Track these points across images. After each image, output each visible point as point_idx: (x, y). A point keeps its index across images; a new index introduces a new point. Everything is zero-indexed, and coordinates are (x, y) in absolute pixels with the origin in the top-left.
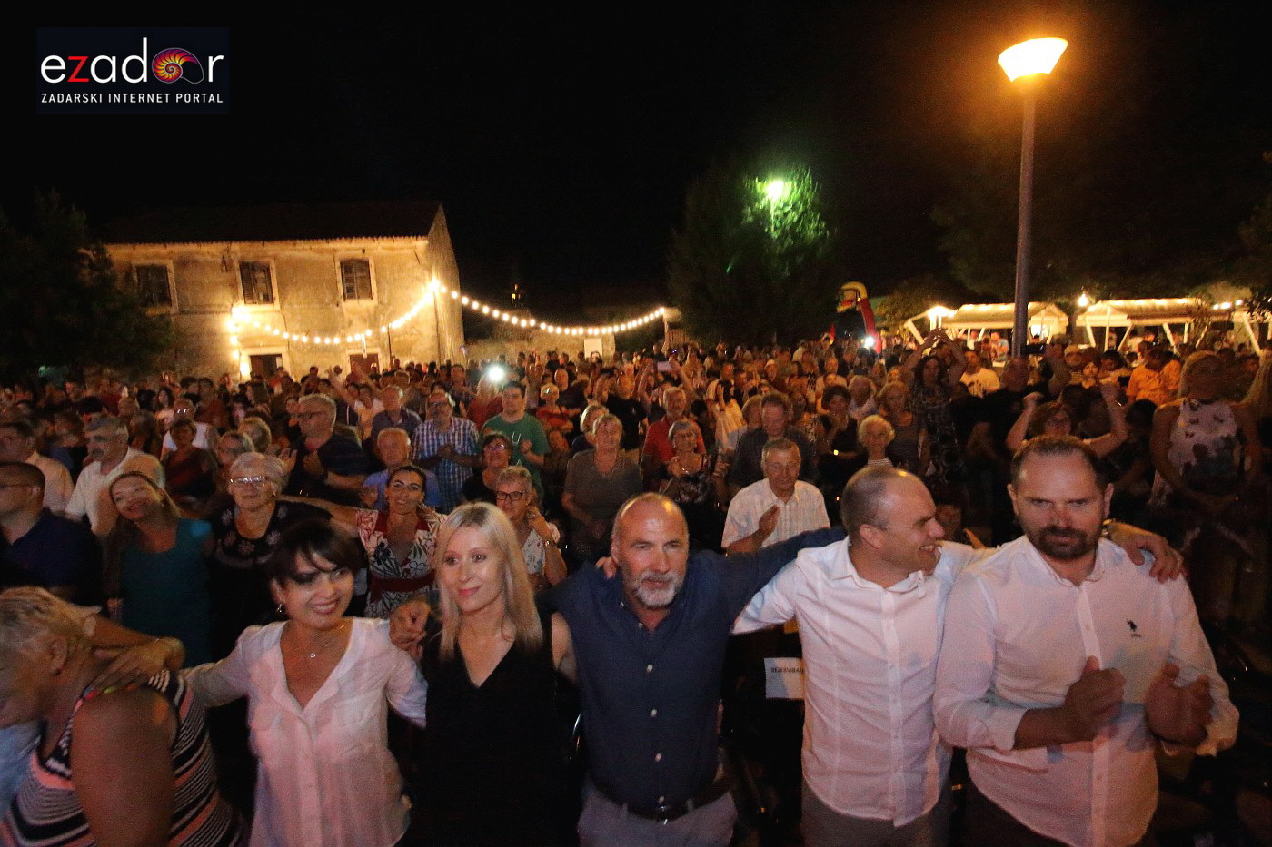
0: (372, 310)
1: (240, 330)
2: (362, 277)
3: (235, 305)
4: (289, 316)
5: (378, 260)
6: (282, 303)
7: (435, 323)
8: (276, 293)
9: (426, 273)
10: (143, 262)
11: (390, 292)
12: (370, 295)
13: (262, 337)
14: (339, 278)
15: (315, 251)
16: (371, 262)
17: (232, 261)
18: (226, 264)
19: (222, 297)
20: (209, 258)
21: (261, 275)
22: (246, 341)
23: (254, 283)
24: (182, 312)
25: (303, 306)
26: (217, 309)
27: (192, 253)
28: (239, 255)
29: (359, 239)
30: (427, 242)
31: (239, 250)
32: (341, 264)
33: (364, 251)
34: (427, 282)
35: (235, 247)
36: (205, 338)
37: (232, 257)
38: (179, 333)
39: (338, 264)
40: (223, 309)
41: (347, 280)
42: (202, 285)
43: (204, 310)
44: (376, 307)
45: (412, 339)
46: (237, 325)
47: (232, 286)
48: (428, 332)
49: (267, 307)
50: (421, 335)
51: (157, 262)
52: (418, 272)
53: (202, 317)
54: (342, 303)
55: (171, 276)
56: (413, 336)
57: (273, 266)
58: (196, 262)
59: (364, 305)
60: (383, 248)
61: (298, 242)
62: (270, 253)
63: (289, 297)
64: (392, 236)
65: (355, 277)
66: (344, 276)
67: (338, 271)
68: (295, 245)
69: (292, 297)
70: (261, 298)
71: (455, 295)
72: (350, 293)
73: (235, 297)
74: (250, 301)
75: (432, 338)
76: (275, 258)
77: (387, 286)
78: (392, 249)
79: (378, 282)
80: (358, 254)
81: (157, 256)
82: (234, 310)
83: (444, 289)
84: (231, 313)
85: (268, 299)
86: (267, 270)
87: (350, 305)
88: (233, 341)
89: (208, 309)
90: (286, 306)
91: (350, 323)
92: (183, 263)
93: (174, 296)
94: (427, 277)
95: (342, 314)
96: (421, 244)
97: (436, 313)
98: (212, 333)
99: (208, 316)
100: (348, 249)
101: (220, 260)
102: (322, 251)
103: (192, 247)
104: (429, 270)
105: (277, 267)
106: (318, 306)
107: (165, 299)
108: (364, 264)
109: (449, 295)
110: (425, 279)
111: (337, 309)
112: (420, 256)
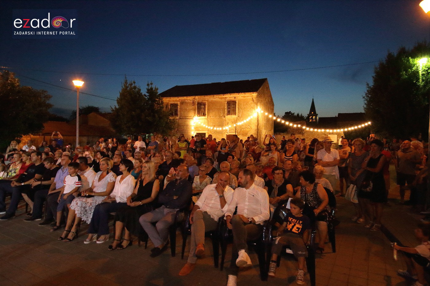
0: (235, 119)
1: (195, 125)
2: (233, 107)
3: (195, 117)
4: (209, 121)
5: (239, 101)
6: (208, 116)
7: (257, 124)
8: (206, 113)
9: (256, 105)
10: (172, 103)
11: (242, 112)
12: (235, 114)
13: (201, 127)
14: (226, 107)
15: (219, 98)
16: (237, 102)
17: (195, 102)
18: (193, 103)
19: (191, 114)
20: (189, 101)
21: (203, 107)
22: (196, 128)
23: (201, 109)
24: (180, 118)
25: (214, 117)
26: (189, 118)
27: (185, 100)
28: (198, 100)
29: (233, 94)
30: (257, 94)
31: (198, 98)
32: (227, 102)
33: (235, 98)
34: (256, 109)
35: (197, 97)
36: (185, 127)
37: (196, 101)
38: (179, 125)
39: (226, 103)
40: (191, 118)
41: (229, 108)
42: (186, 110)
43: (185, 118)
44: (237, 118)
45: (248, 130)
46: (194, 123)
47: (194, 110)
48: (254, 127)
49: (203, 117)
50: (251, 128)
51: (176, 103)
52: (252, 105)
53: (185, 120)
54: (226, 117)
55: (179, 107)
56: (249, 129)
57: (207, 103)
58: (186, 102)
59: (233, 117)
60: (241, 97)
61: (215, 95)
62: (206, 99)
63: (210, 114)
64: (244, 92)
65: (231, 107)
66: (228, 107)
67: (226, 105)
68: (214, 96)
69: (211, 114)
70: (202, 114)
71: (266, 114)
72: (229, 113)
73: (195, 114)
74: (199, 115)
75: (255, 130)
76: (208, 101)
77: (241, 111)
78: (245, 97)
79: (238, 109)
80: (233, 99)
81: (176, 101)
82: (194, 118)
83: (262, 112)
84: (193, 119)
85: (204, 115)
86: (205, 105)
87: (229, 117)
88: (192, 128)
89: (187, 118)
90: (209, 117)
91: (228, 123)
92: (182, 103)
93: (179, 113)
94: (256, 107)
95: (226, 120)
96: (255, 95)
97: (258, 121)
98: (187, 126)
99: (187, 120)
100: (230, 97)
101: (192, 102)
102: (222, 98)
103: (185, 98)
104: (257, 104)
105: (208, 104)
106: (218, 117)
107: (176, 114)
108: (234, 103)
109: (264, 114)
110: (255, 108)
111: (224, 118)
112: (254, 99)
